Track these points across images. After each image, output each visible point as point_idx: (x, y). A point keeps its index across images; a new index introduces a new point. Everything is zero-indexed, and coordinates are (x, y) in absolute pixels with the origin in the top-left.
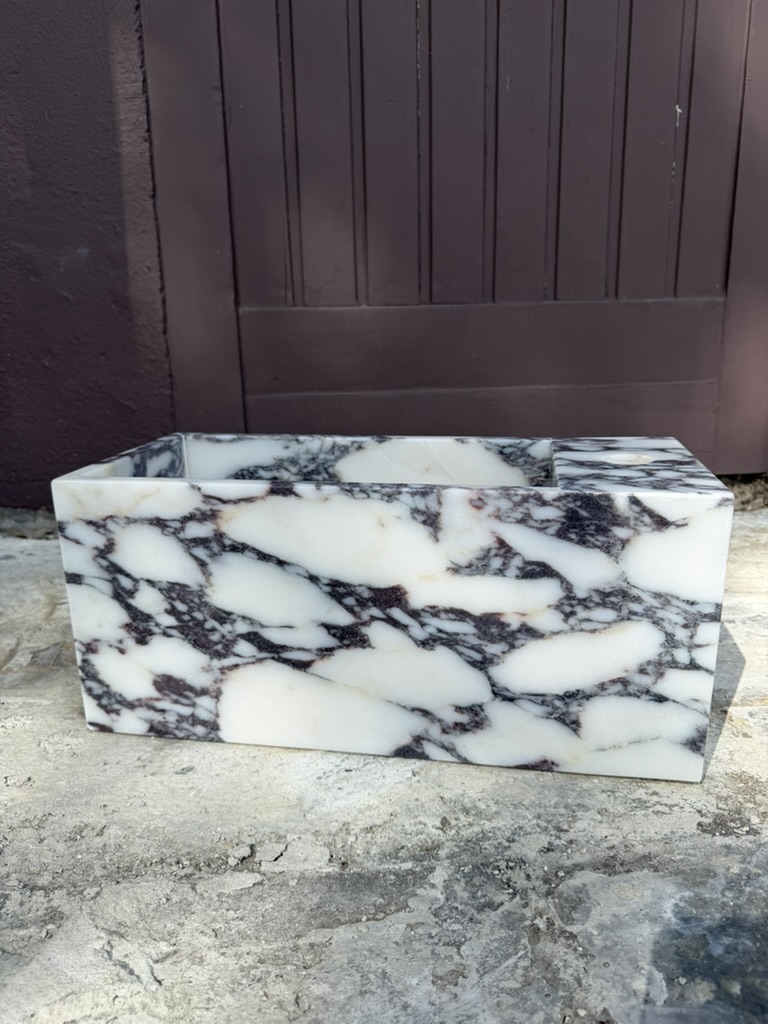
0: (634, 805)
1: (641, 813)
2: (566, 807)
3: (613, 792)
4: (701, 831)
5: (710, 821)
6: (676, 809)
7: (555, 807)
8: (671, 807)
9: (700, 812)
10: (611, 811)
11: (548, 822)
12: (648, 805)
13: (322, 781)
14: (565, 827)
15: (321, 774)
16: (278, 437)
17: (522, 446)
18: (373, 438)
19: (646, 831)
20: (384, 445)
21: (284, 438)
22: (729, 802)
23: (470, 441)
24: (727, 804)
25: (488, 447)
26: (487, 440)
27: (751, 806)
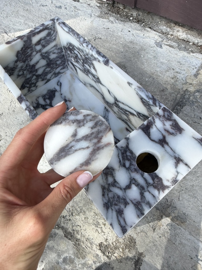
0: (96, 223)
1: (94, 227)
2: (81, 209)
4: (99, 245)
5: (106, 244)
6: (103, 234)
9: (107, 239)
10: (88, 220)
12: (98, 226)
14: (74, 215)
16: (78, 40)
17: (149, 103)
18: (103, 61)
19: (88, 233)
20: (105, 66)
21: (79, 41)
22: (118, 244)
23: (132, 86)
24: (116, 244)
25: (138, 94)
26: (138, 91)
27: (121, 250)
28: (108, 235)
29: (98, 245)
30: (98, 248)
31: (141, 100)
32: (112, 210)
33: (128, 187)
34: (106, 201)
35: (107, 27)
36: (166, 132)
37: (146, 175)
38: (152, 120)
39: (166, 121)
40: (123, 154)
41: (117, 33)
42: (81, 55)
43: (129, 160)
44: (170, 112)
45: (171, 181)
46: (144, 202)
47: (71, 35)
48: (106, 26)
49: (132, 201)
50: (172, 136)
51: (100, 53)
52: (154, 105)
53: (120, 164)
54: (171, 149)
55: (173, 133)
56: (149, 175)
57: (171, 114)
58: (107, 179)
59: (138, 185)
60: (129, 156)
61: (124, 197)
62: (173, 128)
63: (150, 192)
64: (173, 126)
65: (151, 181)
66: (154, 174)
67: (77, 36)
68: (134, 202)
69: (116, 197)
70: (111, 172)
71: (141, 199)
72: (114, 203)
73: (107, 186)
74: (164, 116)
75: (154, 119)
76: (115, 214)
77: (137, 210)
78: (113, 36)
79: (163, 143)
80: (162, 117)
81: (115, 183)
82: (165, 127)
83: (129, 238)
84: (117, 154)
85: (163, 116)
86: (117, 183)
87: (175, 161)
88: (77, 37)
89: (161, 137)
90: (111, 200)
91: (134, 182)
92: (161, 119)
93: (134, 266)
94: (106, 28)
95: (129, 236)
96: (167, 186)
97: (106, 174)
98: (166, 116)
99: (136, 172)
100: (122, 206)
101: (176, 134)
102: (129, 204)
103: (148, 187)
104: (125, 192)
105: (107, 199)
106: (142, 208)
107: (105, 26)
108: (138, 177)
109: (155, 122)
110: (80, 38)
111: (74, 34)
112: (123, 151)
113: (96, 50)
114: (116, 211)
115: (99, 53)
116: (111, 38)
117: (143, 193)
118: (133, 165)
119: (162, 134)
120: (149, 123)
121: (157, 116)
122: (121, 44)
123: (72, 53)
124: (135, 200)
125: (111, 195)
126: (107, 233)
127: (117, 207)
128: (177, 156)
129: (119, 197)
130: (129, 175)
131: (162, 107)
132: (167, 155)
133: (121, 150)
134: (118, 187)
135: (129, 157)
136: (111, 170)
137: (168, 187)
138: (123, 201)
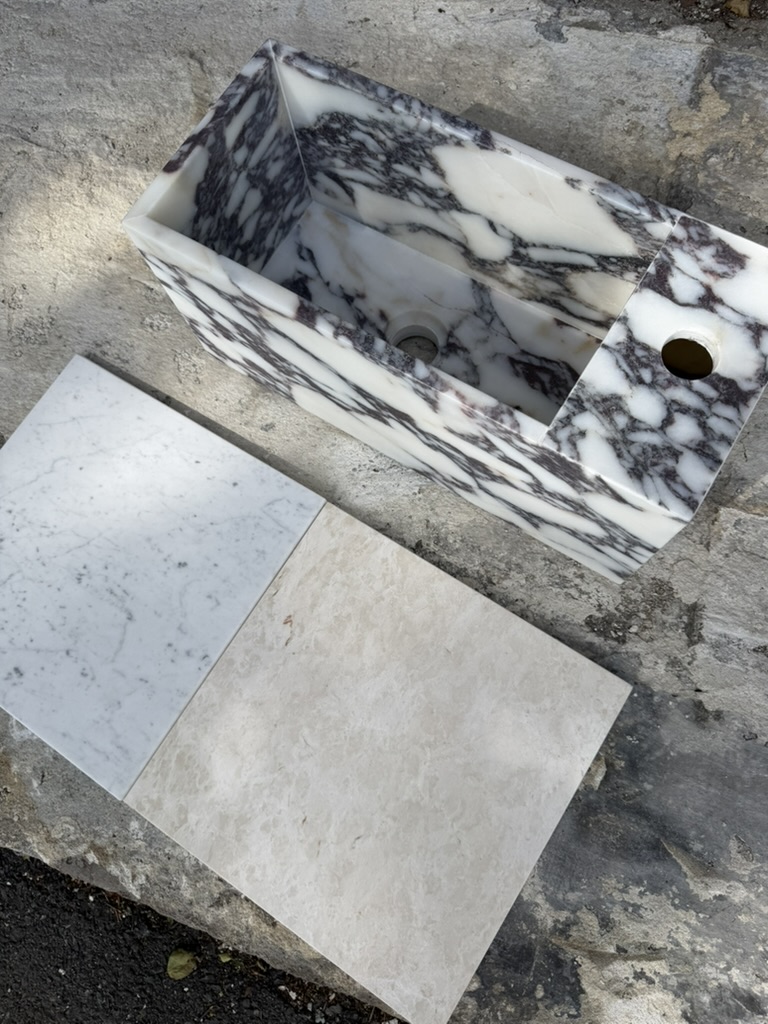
0: (557, 581)
1: (556, 590)
2: (507, 563)
3: (552, 562)
4: (586, 623)
5: (601, 616)
6: (584, 597)
7: (499, 561)
8: (582, 592)
9: (600, 606)
10: (536, 580)
11: (487, 572)
12: (567, 585)
13: (355, 473)
14: (495, 581)
15: (357, 467)
16: (372, 96)
17: (639, 218)
18: (475, 139)
19: (547, 607)
20: (485, 152)
21: (378, 99)
22: (630, 606)
23: (582, 187)
24: (627, 607)
25: (601, 203)
26: (601, 195)
27: (643, 616)
28: (599, 594)
29: (583, 623)
30: (587, 629)
31: (614, 217)
32: (651, 476)
33: (668, 421)
34: (631, 465)
35: (361, 17)
36: (708, 275)
37: (697, 384)
38: (665, 258)
39: (698, 248)
40: (626, 357)
41: (403, 30)
42: (379, 142)
43: (646, 366)
44: (700, 224)
45: (755, 378)
46: (713, 439)
47: (341, 86)
48: (355, 13)
49: (687, 447)
50: (724, 280)
51: (454, 117)
52: (655, 219)
53: (631, 381)
54: (731, 311)
55: (725, 273)
56: (704, 381)
57: (705, 228)
58: (612, 421)
59: (685, 410)
60: (643, 357)
61: (667, 445)
62: (721, 260)
63: (718, 416)
64: (720, 257)
65: (712, 393)
66: (714, 378)
67: (364, 84)
68: (693, 446)
69: (650, 449)
70: (617, 404)
71: (705, 434)
72: (649, 462)
73: (618, 436)
74: (690, 238)
75: (669, 255)
76: (659, 482)
77: (704, 458)
78: (392, 43)
79: (711, 304)
80: (685, 242)
81: (634, 424)
82: (703, 264)
83: (651, 584)
84: (615, 362)
85: (688, 240)
86: (640, 421)
87: (751, 333)
88: (363, 88)
89: (701, 291)
90: (641, 459)
91: (675, 407)
92: (686, 248)
93: (685, 637)
94: (357, 19)
95: (651, 581)
96: (750, 391)
97: (606, 414)
98: (696, 237)
99: (673, 387)
100: (670, 463)
101: (734, 272)
102: (681, 453)
103: (710, 407)
104: (665, 433)
105: (631, 460)
106: (714, 451)
107: (350, 16)
108: (680, 394)
109: (673, 261)
110: (374, 89)
111: (352, 82)
112: (624, 351)
113: (439, 114)
114: (661, 475)
115: (450, 119)
116: (389, 52)
117: (705, 423)
118: (659, 373)
119: (701, 283)
120: (660, 266)
121: (674, 244)
122: (429, 63)
123: (340, 142)
124: (692, 441)
125: (635, 450)
126: (595, 591)
127: (659, 469)
128: (751, 321)
129: (654, 448)
130: (658, 396)
131: (679, 218)
132: (728, 326)
133: (619, 351)
134: (646, 430)
135: (644, 360)
136: (613, 400)
137: (753, 393)
138: (666, 452)
